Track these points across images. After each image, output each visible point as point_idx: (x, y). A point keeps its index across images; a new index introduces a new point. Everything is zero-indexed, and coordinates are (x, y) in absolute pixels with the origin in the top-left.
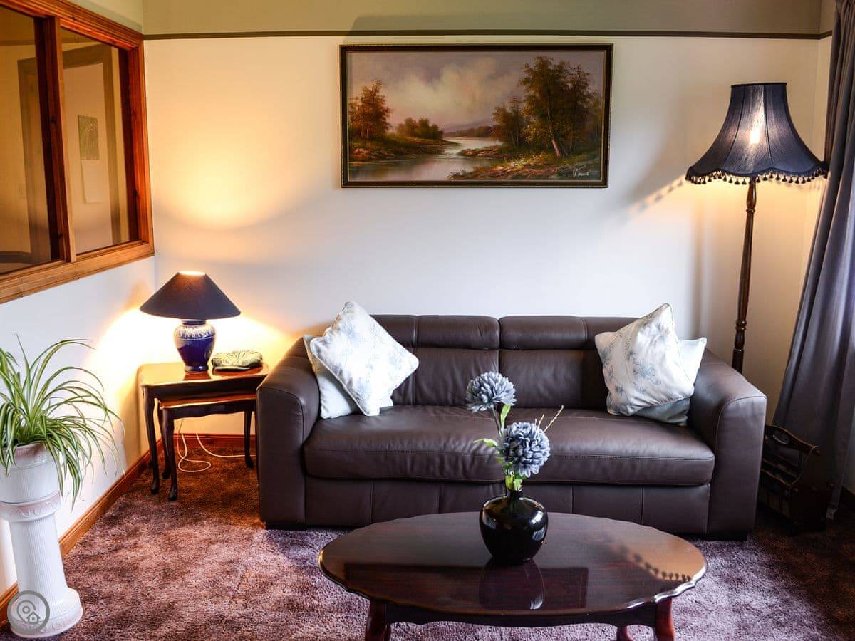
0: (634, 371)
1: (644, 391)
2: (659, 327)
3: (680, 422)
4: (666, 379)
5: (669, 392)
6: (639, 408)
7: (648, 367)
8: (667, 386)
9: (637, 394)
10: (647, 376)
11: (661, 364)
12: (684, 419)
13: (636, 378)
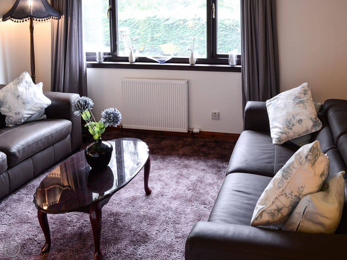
0: (23, 103)
1: (30, 110)
2: (26, 82)
3: (44, 118)
4: (39, 101)
5: (41, 106)
6: (26, 118)
7: (29, 99)
8: (40, 104)
9: (27, 112)
10: (30, 103)
11: (35, 97)
12: (45, 116)
13: (26, 106)
